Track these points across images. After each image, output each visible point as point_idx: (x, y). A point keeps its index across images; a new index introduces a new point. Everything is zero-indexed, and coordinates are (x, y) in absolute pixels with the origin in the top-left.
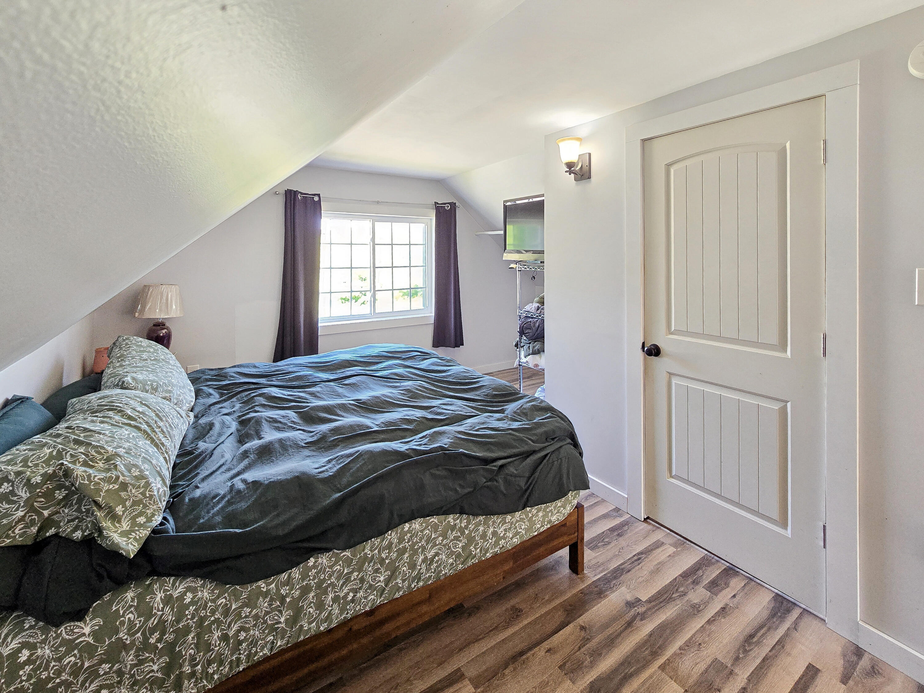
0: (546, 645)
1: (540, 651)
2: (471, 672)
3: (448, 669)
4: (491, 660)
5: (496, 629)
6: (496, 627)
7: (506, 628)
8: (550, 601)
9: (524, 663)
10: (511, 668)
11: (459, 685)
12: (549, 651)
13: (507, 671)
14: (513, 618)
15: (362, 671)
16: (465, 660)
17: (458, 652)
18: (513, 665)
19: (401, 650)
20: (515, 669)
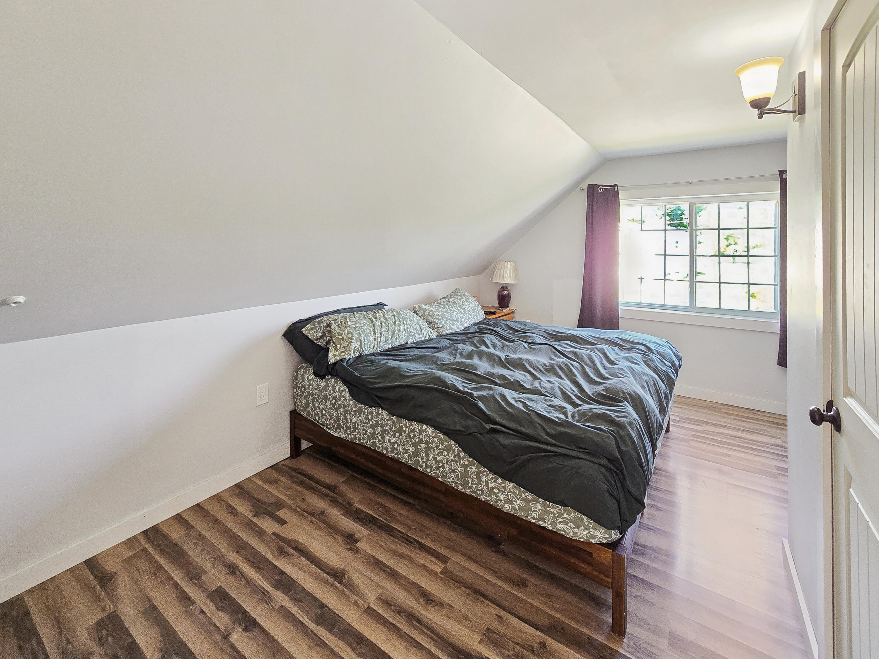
0: (503, 613)
1: (495, 610)
2: (450, 566)
3: (446, 553)
4: (465, 576)
5: (495, 573)
6: (496, 572)
7: (499, 578)
8: (553, 608)
9: (477, 599)
10: (468, 591)
11: (439, 563)
12: (499, 617)
13: (463, 589)
14: (513, 582)
15: (423, 512)
16: (458, 561)
17: (462, 554)
18: (471, 592)
19: (445, 523)
20: (468, 594)
